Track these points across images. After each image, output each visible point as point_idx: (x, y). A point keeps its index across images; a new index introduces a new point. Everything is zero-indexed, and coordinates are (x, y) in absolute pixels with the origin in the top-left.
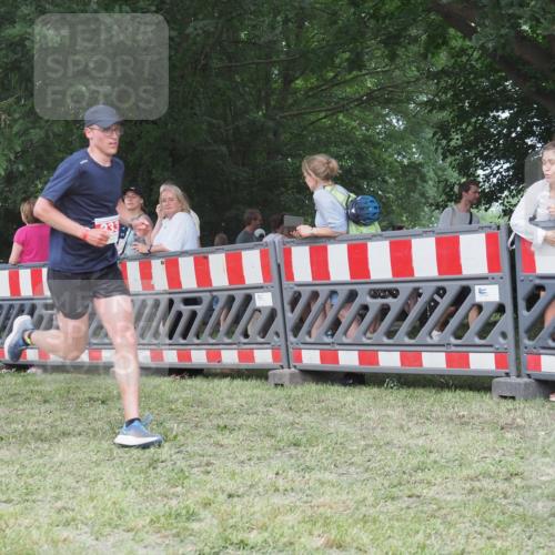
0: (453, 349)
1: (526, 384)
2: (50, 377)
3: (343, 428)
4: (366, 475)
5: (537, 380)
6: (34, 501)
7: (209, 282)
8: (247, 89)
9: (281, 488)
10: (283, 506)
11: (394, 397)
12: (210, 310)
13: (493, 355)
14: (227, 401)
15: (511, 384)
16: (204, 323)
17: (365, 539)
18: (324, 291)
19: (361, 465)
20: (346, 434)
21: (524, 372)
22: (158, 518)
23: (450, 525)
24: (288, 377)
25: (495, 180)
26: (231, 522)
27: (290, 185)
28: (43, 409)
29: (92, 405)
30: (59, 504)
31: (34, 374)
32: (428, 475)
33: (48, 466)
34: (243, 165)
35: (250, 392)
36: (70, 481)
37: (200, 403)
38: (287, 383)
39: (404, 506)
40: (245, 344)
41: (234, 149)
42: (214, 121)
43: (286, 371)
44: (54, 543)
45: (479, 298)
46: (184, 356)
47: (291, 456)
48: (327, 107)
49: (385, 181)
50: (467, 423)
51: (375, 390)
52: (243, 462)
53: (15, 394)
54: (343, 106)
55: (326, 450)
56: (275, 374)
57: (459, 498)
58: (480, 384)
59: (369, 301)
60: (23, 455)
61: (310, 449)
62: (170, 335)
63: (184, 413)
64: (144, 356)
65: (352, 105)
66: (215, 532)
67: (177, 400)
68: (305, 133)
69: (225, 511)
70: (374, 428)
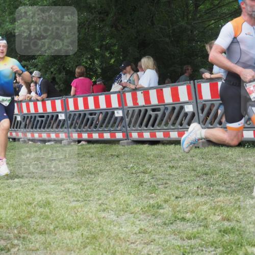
2: (95, 145)
3: (228, 166)
4: (239, 188)
6: (89, 201)
7: (163, 101)
8: (177, 11)
9: (200, 194)
10: (201, 202)
11: (251, 152)
12: (164, 114)
14: (174, 155)
16: (162, 120)
17: (240, 216)
18: (217, 103)
19: (237, 183)
22: (144, 207)
24: (201, 143)
26: (178, 209)
27: (199, 55)
28: (91, 160)
29: (112, 158)
30: (100, 202)
33: (94, 185)
34: (177, 47)
36: (104, 191)
37: (161, 156)
38: (200, 145)
40: (181, 129)
41: (173, 39)
42: (163, 27)
44: (99, 219)
46: (153, 135)
47: (204, 180)
48: (215, 18)
51: (242, 149)
52: (182, 182)
54: (223, 17)
55: (220, 176)
60: (83, 180)
61: (213, 176)
62: (146, 126)
63: (154, 161)
64: (135, 135)
65: (227, 16)
66: (171, 214)
67: (150, 155)
68: (205, 31)
69: (175, 204)
70: (242, 166)
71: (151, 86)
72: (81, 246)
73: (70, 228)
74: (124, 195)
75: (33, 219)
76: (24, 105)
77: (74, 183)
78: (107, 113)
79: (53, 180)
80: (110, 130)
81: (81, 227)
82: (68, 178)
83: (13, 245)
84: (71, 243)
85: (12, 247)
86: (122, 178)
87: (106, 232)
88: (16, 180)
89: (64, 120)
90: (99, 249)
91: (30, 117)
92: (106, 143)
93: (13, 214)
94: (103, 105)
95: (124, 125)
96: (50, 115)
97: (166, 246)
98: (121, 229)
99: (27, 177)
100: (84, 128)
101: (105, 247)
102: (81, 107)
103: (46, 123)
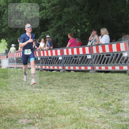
2: (76, 73)
6: (74, 101)
7: (112, 51)
12: (112, 58)
14: (117, 78)
16: (111, 60)
22: (102, 105)
26: (119, 106)
28: (75, 80)
29: (86, 79)
30: (80, 101)
31: (72, 72)
33: (77, 93)
34: (119, 23)
35: (122, 76)
36: (82, 96)
37: (111, 79)
40: (121, 65)
41: (117, 19)
42: (113, 13)
44: (79, 110)
46: (106, 68)
52: (121, 92)
53: (68, 77)
56: (128, 72)
60: (71, 90)
62: (103, 63)
63: (107, 81)
64: (97, 68)
66: (116, 108)
67: (105, 78)
69: (118, 103)
71: (106, 43)
72: (70, 123)
73: (65, 114)
74: (92, 98)
75: (46, 109)
76: (42, 52)
77: (66, 91)
78: (83, 57)
79: (56, 90)
80: (85, 65)
81: (70, 114)
82: (63, 89)
83: (36, 122)
84: (65, 122)
85: (36, 123)
86: (91, 89)
87: (83, 117)
88: (38, 89)
89: (62, 60)
90: (79, 125)
91: (44, 58)
92: (83, 72)
93: (36, 106)
94: (81, 52)
95: (92, 63)
96: (55, 57)
97: (113, 124)
98: (90, 115)
99: (43, 88)
100: (71, 64)
101: (82, 124)
102: (70, 53)
103: (52, 61)
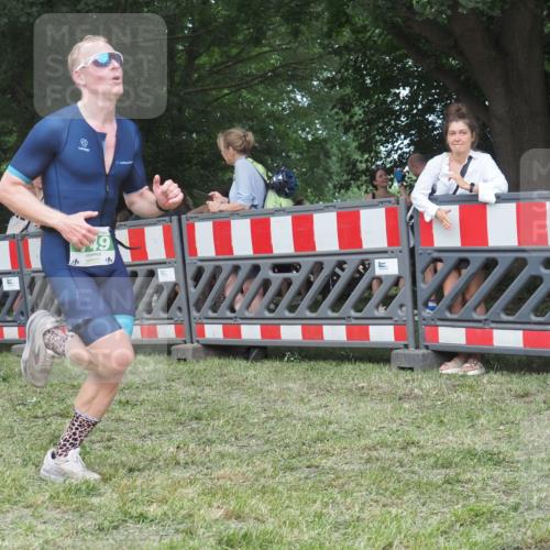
0: (354, 322)
1: (423, 355)
3: (244, 402)
4: (266, 447)
5: (435, 351)
9: (181, 462)
10: (184, 479)
11: (294, 371)
13: (392, 328)
15: (409, 355)
17: (264, 509)
18: (227, 266)
19: (262, 437)
20: (247, 407)
21: (422, 343)
23: (347, 494)
24: (191, 351)
25: (396, 156)
26: (131, 496)
27: (195, 161)
32: (327, 446)
38: (189, 356)
39: (303, 476)
40: (148, 319)
43: (189, 345)
45: (378, 272)
47: (193, 430)
48: (231, 83)
49: (288, 156)
50: (367, 395)
51: (277, 364)
52: (145, 437)
54: (247, 83)
55: (227, 422)
56: (178, 350)
57: (356, 468)
58: (380, 356)
59: (271, 274)
61: (212, 423)
65: (256, 82)
66: (115, 506)
68: (209, 109)
69: (126, 485)
70: (275, 401)
74: (13, 465)
86: (11, 427)
95: (24, 309)
